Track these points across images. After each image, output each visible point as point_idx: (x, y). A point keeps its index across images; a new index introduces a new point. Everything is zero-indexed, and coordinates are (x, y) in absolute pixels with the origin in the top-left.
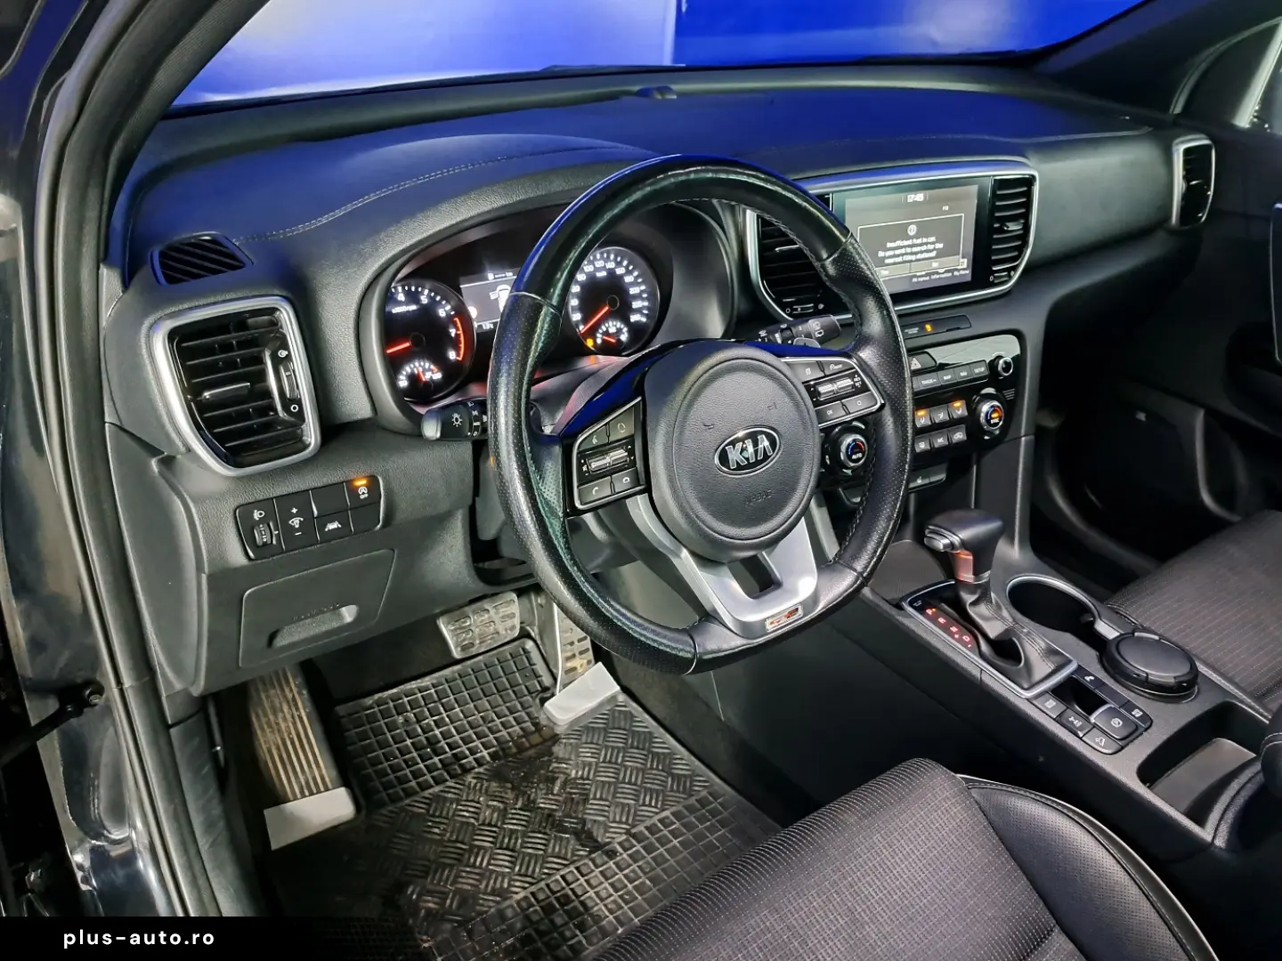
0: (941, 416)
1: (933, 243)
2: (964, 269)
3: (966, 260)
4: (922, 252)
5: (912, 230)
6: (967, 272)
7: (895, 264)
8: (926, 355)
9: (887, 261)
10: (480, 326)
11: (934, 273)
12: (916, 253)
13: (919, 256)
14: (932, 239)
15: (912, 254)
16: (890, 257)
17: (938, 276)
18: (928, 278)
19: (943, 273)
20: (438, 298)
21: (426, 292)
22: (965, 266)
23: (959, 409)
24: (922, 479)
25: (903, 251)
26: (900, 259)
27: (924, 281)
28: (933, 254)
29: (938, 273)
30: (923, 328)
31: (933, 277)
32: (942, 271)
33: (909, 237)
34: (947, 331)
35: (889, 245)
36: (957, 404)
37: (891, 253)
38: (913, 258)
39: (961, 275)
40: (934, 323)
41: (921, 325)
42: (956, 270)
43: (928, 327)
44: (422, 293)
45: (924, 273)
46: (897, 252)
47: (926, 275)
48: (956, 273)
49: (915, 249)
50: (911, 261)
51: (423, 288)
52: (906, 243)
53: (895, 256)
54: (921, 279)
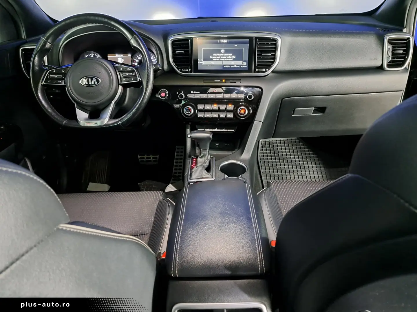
0: (222, 108)
1: (231, 56)
2: (245, 66)
3: (245, 63)
4: (227, 58)
5: (223, 51)
6: (246, 67)
7: (217, 61)
8: (221, 89)
9: (214, 60)
11: (232, 66)
13: (226, 60)
15: (223, 58)
17: (234, 67)
18: (230, 67)
20: (95, 55)
21: (92, 54)
22: (245, 65)
23: (230, 107)
25: (220, 57)
26: (218, 59)
28: (231, 59)
31: (232, 67)
32: (236, 65)
33: (221, 53)
34: (231, 82)
35: (214, 55)
36: (230, 105)
37: (215, 57)
38: (224, 60)
39: (243, 68)
40: (226, 80)
41: (221, 80)
42: (241, 65)
43: (224, 81)
44: (91, 55)
45: (228, 65)
46: (217, 57)
47: (229, 66)
48: (241, 67)
49: (224, 57)
50: (223, 61)
51: (91, 54)
52: (221, 55)
53: (216, 58)
54: (227, 67)
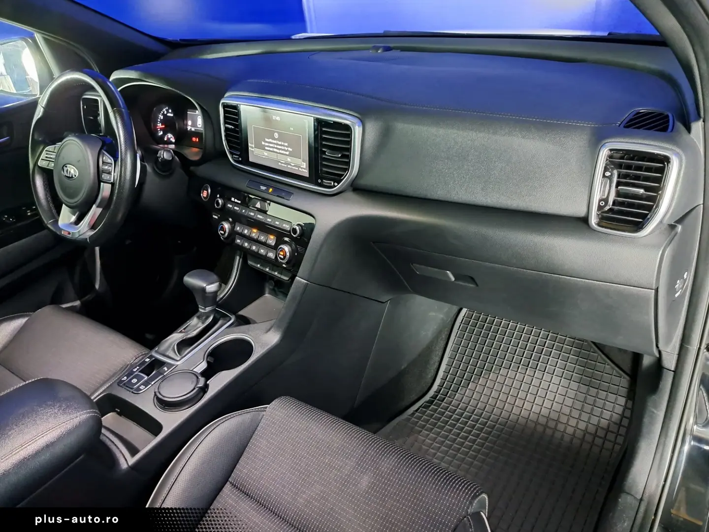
0: (262, 238)
1: (287, 147)
2: (305, 169)
3: (305, 164)
4: (282, 150)
5: (276, 135)
6: (306, 171)
7: (270, 151)
9: (266, 148)
10: (191, 129)
11: (289, 164)
12: (280, 149)
14: (286, 144)
15: (277, 149)
16: (267, 146)
17: (291, 167)
19: (293, 166)
22: (305, 167)
23: (272, 240)
24: (269, 269)
25: (273, 145)
26: (271, 149)
27: (284, 166)
28: (287, 153)
29: (291, 165)
30: (268, 189)
31: (288, 166)
33: (275, 139)
34: (277, 196)
35: (267, 140)
36: (272, 237)
37: (267, 144)
38: (278, 151)
39: (303, 172)
40: (275, 189)
41: (268, 186)
42: (300, 167)
43: (271, 190)
45: (283, 162)
47: (285, 164)
49: (278, 147)
50: (277, 153)
52: (274, 141)
53: (269, 146)
